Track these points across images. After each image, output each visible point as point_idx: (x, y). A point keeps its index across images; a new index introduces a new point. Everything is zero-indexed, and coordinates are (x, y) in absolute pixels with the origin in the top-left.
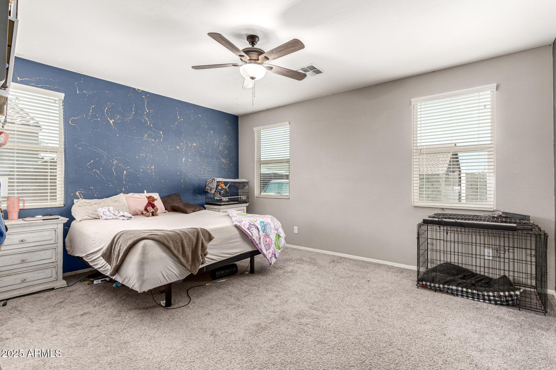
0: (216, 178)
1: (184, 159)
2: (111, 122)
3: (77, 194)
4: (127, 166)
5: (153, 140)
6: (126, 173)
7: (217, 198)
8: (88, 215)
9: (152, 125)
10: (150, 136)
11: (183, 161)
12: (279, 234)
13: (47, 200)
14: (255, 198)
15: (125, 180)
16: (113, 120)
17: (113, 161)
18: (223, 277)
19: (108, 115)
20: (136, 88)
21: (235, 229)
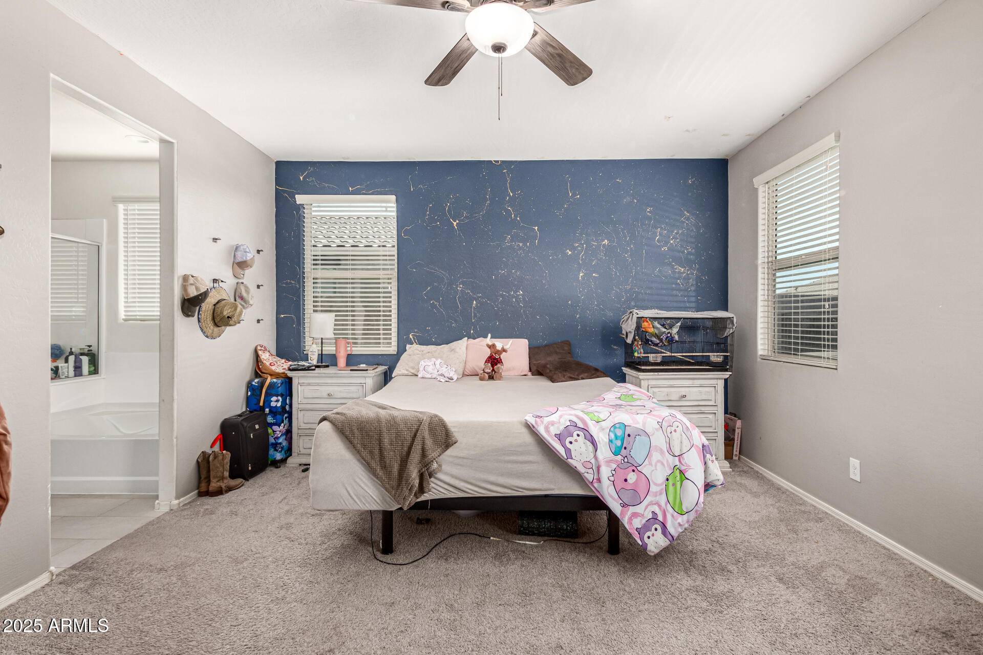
0: (635, 311)
1: (581, 275)
2: (455, 223)
3: (411, 336)
4: (477, 293)
5: (521, 244)
6: (476, 304)
7: (638, 353)
8: (407, 368)
9: (518, 218)
10: (515, 238)
11: (580, 278)
12: (683, 468)
13: (379, 343)
14: (759, 360)
15: (475, 316)
16: (457, 221)
17: (457, 286)
18: (533, 534)
19: (450, 214)
20: (492, 159)
21: (524, 431)
